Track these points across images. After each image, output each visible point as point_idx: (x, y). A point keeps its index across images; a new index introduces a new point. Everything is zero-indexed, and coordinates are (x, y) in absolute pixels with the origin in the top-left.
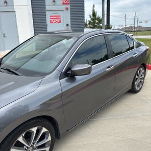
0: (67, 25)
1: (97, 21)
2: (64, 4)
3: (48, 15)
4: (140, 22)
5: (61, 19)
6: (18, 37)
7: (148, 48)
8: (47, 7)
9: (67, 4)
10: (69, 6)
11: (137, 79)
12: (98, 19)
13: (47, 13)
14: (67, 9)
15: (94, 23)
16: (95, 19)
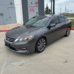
0: (37, 13)
1: (49, 11)
2: (36, 4)
3: (29, 9)
4: (68, 11)
5: (34, 10)
6: (16, 18)
7: (71, 21)
8: (28, 5)
9: (37, 4)
10: (38, 5)
11: (67, 31)
12: (49, 10)
13: (28, 8)
14: (37, 6)
15: (47, 12)
16: (48, 10)
